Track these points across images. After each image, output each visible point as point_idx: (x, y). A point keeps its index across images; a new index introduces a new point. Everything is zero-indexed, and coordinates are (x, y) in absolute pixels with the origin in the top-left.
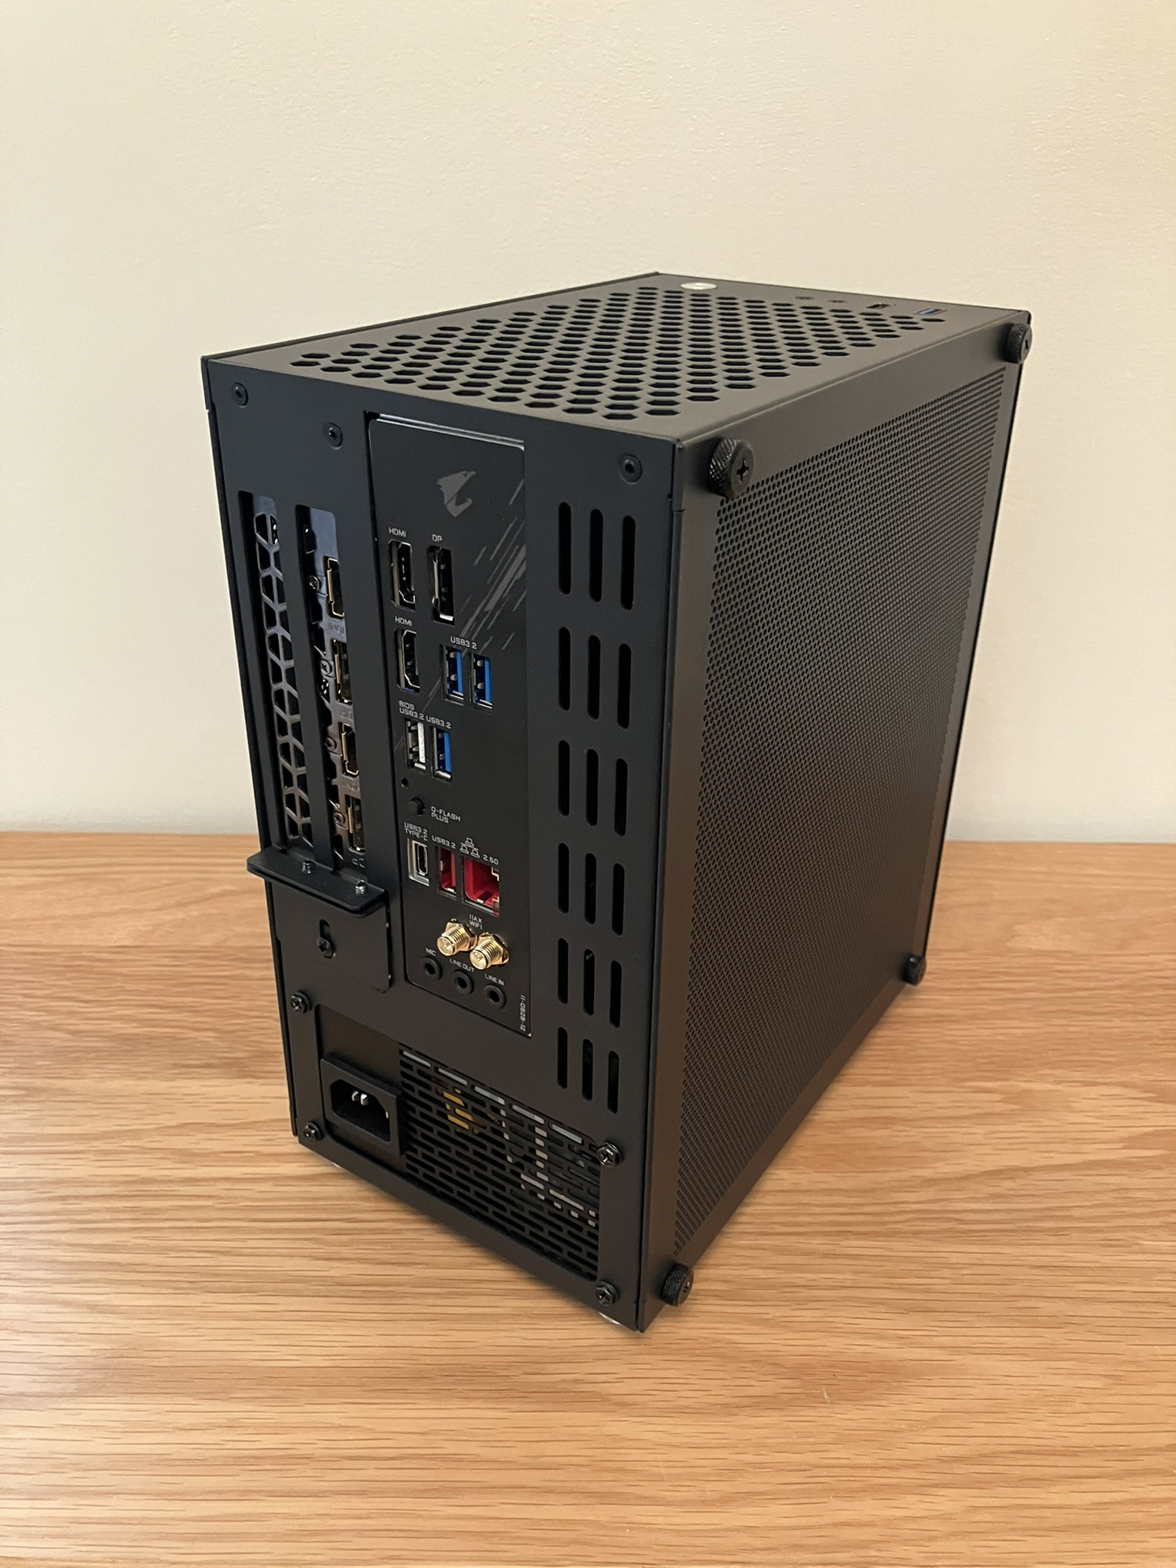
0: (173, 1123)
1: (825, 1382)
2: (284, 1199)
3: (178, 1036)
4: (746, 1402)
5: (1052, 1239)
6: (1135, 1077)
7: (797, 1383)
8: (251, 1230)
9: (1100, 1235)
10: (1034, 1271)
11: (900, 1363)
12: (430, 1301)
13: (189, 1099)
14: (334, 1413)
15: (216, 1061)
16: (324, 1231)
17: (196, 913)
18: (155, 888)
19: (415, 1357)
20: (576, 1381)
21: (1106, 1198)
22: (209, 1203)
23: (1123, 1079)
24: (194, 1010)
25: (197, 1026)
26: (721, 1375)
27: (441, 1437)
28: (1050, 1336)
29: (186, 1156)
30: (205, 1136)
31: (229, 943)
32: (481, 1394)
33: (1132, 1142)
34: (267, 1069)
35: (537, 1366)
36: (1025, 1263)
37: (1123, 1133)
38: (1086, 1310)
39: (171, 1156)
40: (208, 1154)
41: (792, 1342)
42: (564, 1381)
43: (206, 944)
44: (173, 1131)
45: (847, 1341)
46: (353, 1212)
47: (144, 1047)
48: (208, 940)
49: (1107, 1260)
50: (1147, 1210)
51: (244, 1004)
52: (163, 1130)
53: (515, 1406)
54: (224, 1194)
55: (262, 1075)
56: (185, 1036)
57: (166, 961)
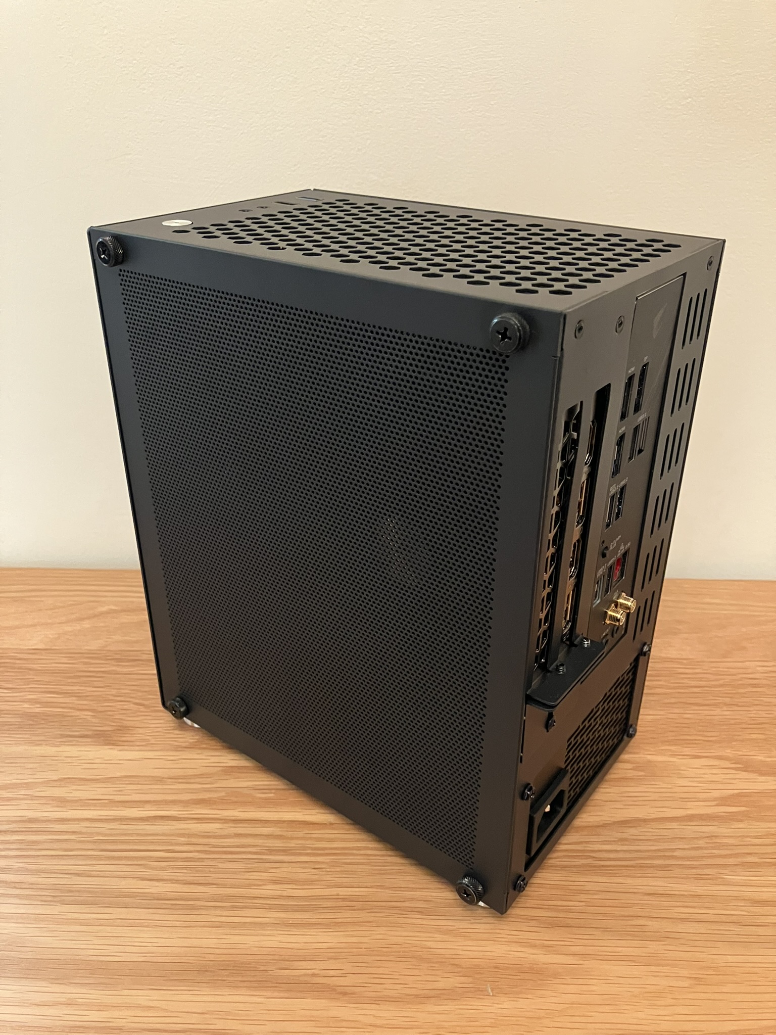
0: (55, 778)
1: (490, 979)
2: (125, 835)
3: (65, 714)
4: (432, 993)
5: (661, 873)
6: (728, 752)
7: (470, 979)
8: (99, 858)
9: (694, 871)
10: (646, 898)
11: (545, 966)
12: (218, 912)
13: (69, 760)
14: (143, 996)
15: (90, 733)
16: (150, 858)
17: (88, 626)
18: (63, 607)
19: (203, 955)
20: (314, 975)
21: (701, 843)
22: (73, 837)
23: (720, 754)
24: (79, 696)
25: (80, 707)
26: (416, 972)
27: (214, 1016)
28: (653, 947)
29: (63, 802)
30: (74, 787)
31: (108, 648)
32: (245, 984)
33: (723, 801)
34: (124, 739)
35: (287, 963)
36: (640, 891)
37: (716, 794)
38: (681, 927)
39: (51, 802)
40: (76, 801)
41: (469, 948)
42: (305, 975)
43: (93, 648)
44: (55, 784)
45: (508, 948)
46: (172, 844)
47: (43, 722)
48: (95, 645)
49: (699, 890)
50: (729, 852)
51: (114, 692)
52: (48, 783)
53: (269, 994)
54: (84, 830)
55: (121, 743)
56: (71, 714)
57: (65, 660)
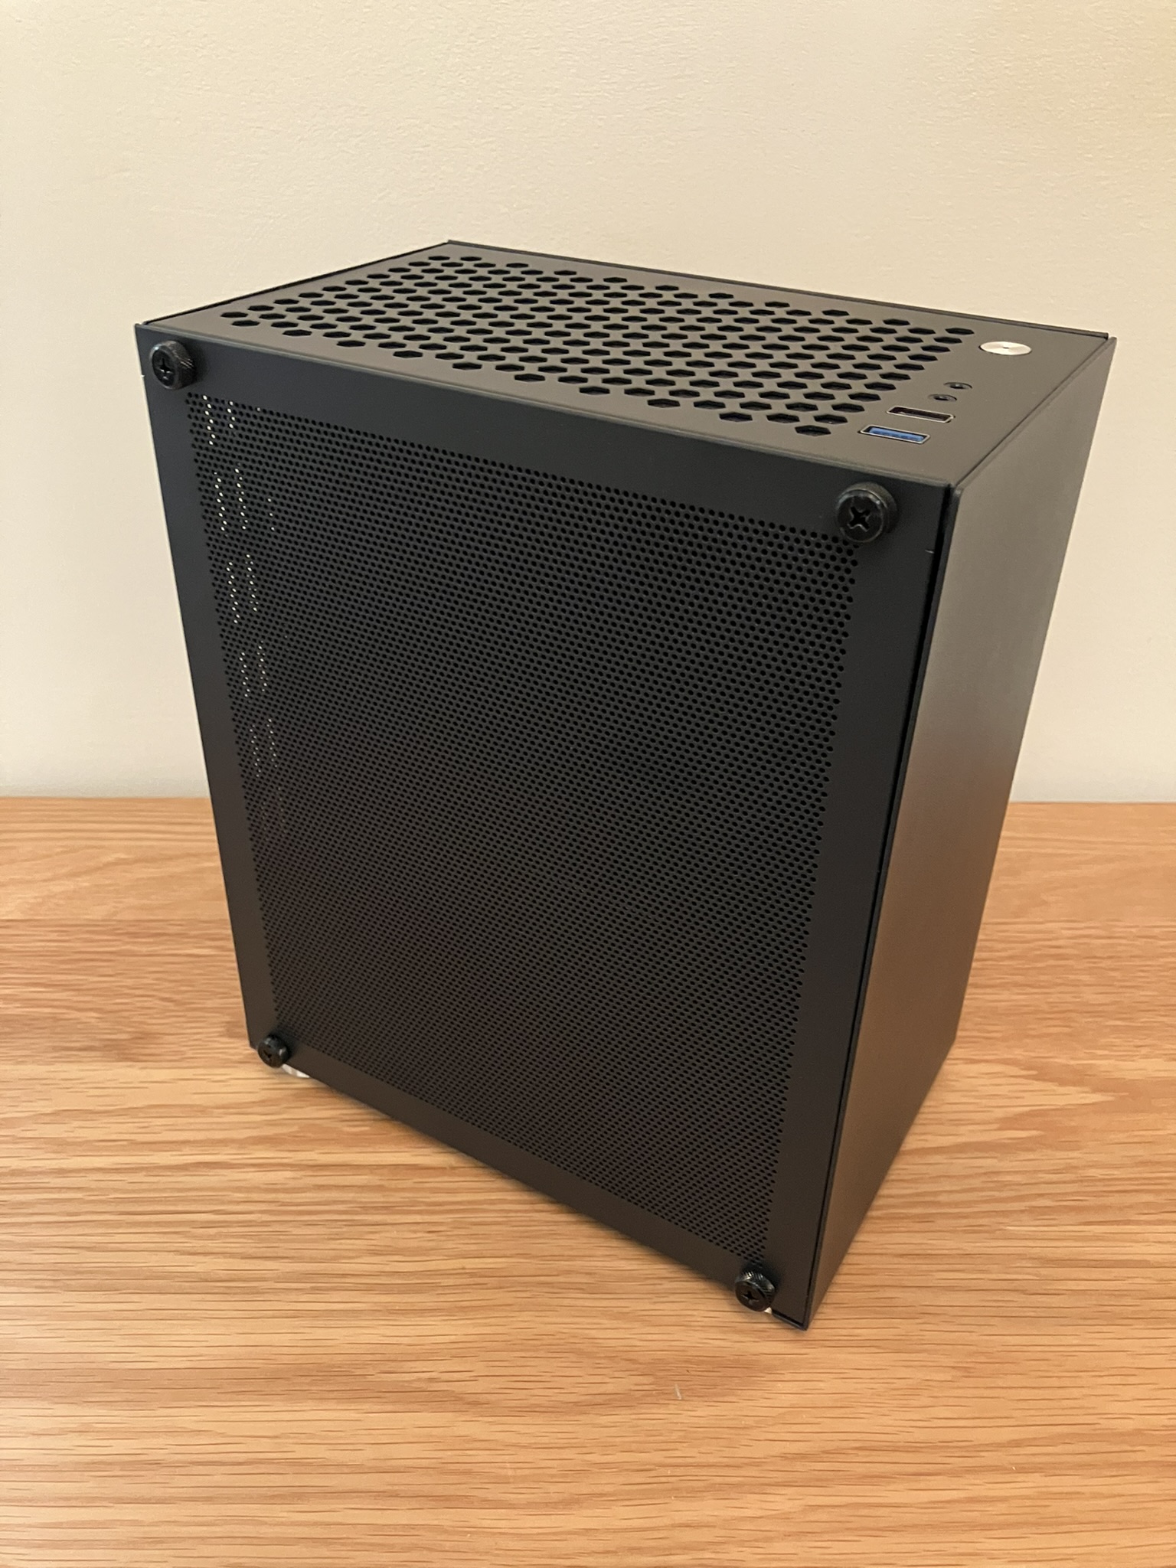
0: (49, 1110)
1: (677, 1378)
2: (154, 1190)
3: (61, 1016)
4: (599, 1399)
5: (918, 1226)
6: (1018, 1054)
7: (651, 1379)
8: (119, 1224)
9: (965, 1221)
10: (896, 1260)
11: (754, 1358)
12: (293, 1297)
13: (68, 1084)
14: (187, 1417)
15: (97, 1044)
16: (192, 1224)
17: (86, 884)
18: (48, 856)
19: (273, 1357)
20: (431, 1380)
21: (976, 1183)
22: (79, 1195)
23: (1006, 1056)
24: (77, 989)
25: (82, 1005)
26: (575, 1372)
27: (291, 1441)
28: (905, 1327)
29: (60, 1145)
30: (76, 1124)
31: (118, 917)
32: (335, 1394)
33: (1008, 1123)
34: (148, 1051)
35: (393, 1364)
36: (889, 1251)
37: (999, 1113)
38: (944, 1299)
39: (44, 1146)
40: (80, 1144)
41: (650, 1337)
42: (419, 1380)
43: (96, 917)
44: (47, 1119)
45: (703, 1335)
46: (223, 1203)
47: (26, 1029)
48: (98, 913)
49: (970, 1248)
50: (1013, 1194)
51: (130, 982)
52: (38, 1118)
53: (366, 1407)
54: (93, 1185)
55: (141, 1058)
56: (67, 1016)
57: (54, 936)
